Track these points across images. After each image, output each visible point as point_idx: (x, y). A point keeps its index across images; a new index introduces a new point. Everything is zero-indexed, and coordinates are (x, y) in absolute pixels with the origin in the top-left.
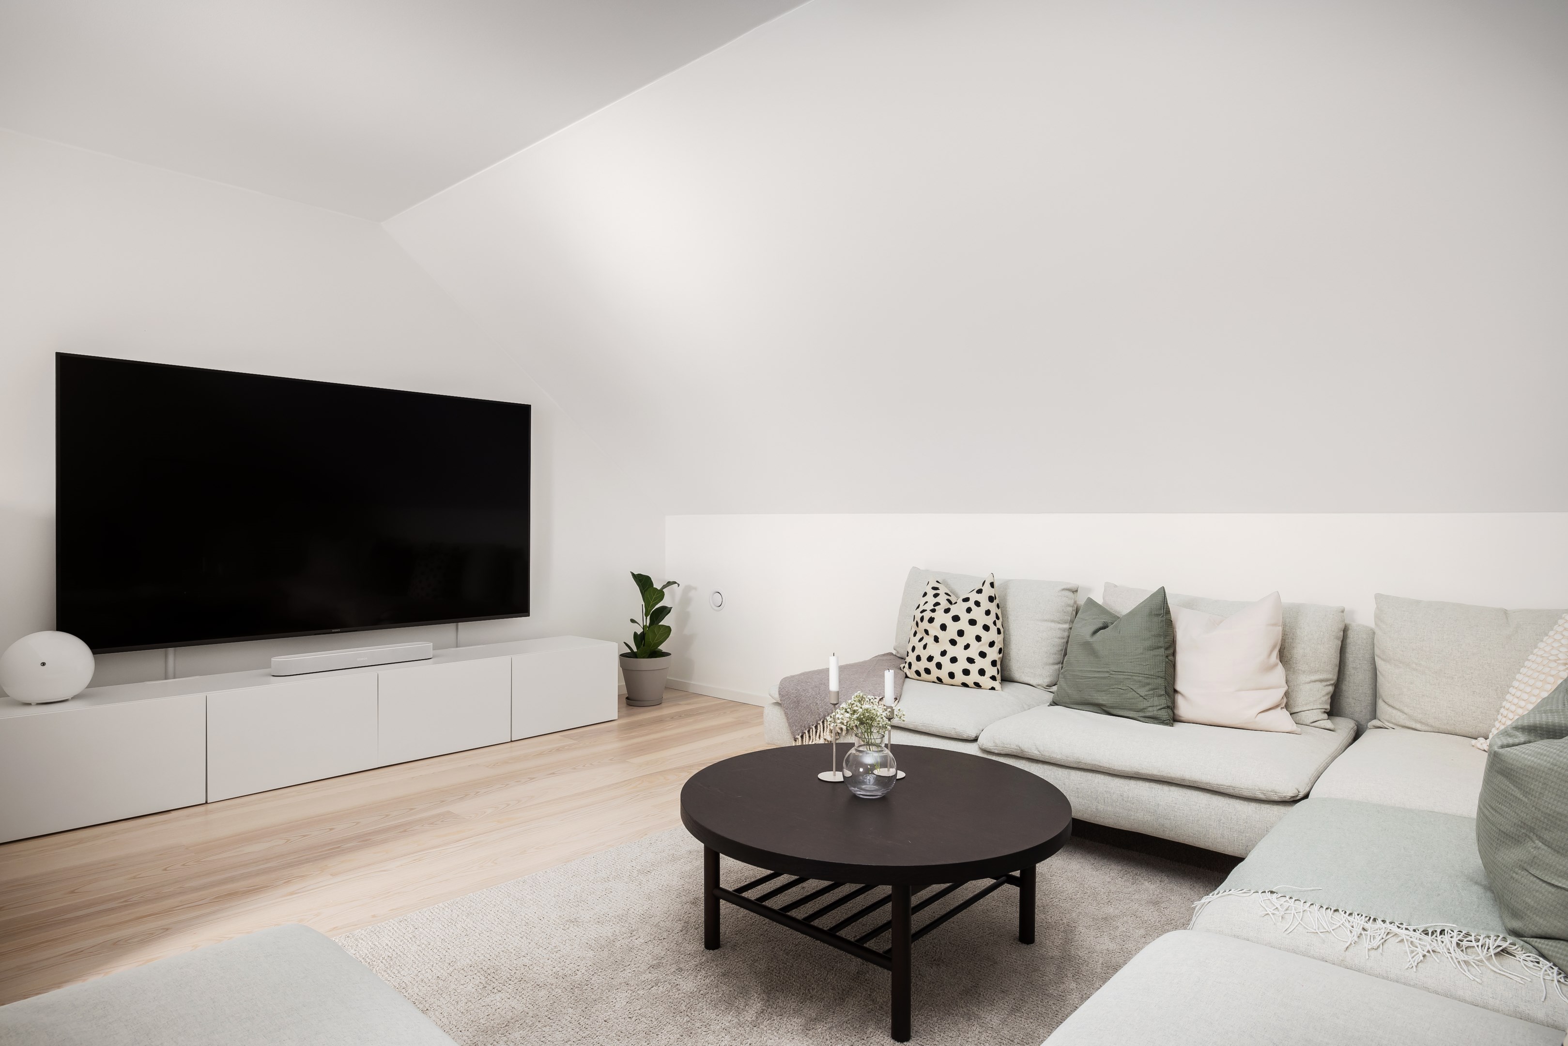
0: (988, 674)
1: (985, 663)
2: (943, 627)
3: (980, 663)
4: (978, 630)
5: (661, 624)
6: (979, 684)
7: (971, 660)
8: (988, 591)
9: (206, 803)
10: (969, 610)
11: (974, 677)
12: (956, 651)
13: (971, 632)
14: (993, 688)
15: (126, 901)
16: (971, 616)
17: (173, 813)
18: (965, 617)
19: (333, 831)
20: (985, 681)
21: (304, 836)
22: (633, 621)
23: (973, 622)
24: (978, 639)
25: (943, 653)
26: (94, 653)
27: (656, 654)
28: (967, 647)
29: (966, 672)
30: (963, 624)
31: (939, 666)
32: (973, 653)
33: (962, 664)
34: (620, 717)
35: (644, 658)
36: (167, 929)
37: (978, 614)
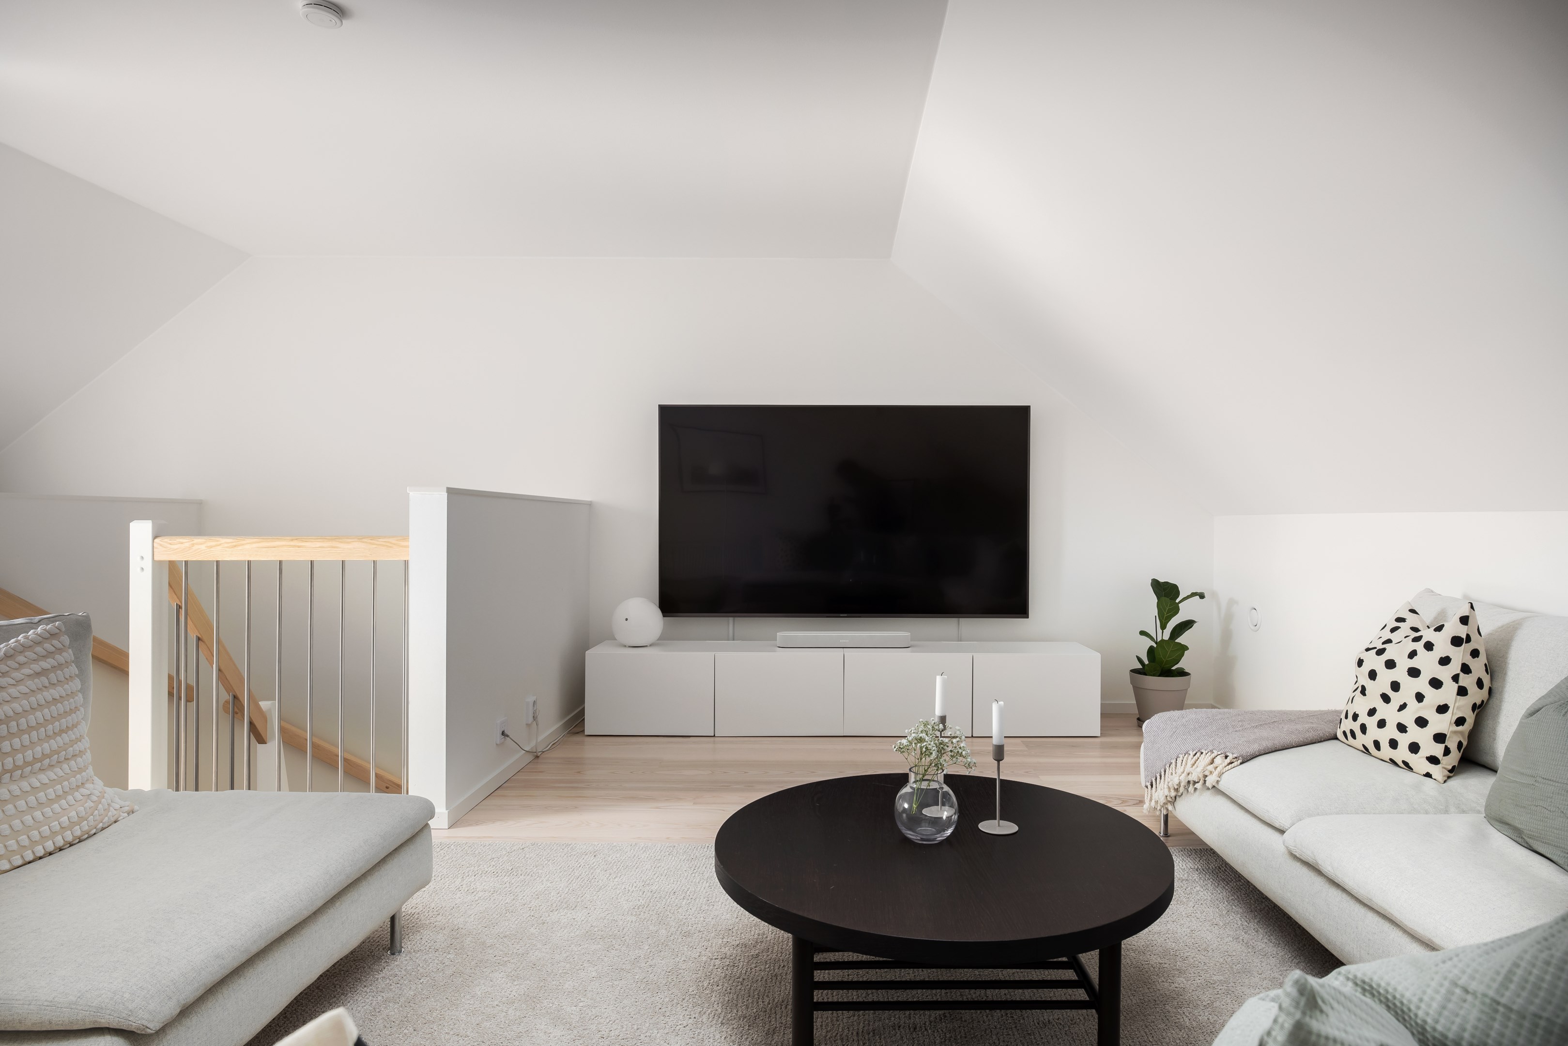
0: (1425, 752)
1: (1424, 737)
2: (1373, 675)
3: (1415, 734)
4: (1421, 684)
5: (1176, 641)
6: (1409, 764)
7: (1402, 728)
8: (1454, 628)
9: (714, 736)
10: (1413, 654)
11: (1402, 753)
12: (1386, 711)
13: (1410, 686)
14: (1428, 775)
15: (588, 785)
16: (1414, 663)
17: (691, 738)
18: (1404, 664)
19: (747, 774)
20: (1419, 762)
21: (725, 773)
22: (1143, 633)
23: (1414, 673)
24: (1420, 697)
25: (1372, 712)
26: (664, 616)
27: (1167, 672)
28: (1403, 707)
29: (1393, 744)
30: (1400, 674)
31: (1363, 728)
32: (1408, 718)
33: (1391, 731)
34: (1103, 734)
35: (1154, 675)
36: (576, 807)
37: (1427, 663)
